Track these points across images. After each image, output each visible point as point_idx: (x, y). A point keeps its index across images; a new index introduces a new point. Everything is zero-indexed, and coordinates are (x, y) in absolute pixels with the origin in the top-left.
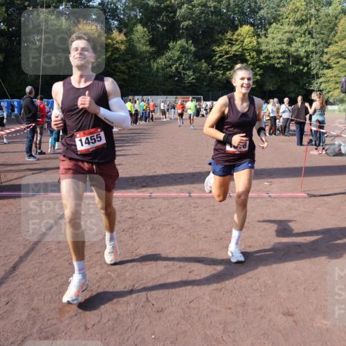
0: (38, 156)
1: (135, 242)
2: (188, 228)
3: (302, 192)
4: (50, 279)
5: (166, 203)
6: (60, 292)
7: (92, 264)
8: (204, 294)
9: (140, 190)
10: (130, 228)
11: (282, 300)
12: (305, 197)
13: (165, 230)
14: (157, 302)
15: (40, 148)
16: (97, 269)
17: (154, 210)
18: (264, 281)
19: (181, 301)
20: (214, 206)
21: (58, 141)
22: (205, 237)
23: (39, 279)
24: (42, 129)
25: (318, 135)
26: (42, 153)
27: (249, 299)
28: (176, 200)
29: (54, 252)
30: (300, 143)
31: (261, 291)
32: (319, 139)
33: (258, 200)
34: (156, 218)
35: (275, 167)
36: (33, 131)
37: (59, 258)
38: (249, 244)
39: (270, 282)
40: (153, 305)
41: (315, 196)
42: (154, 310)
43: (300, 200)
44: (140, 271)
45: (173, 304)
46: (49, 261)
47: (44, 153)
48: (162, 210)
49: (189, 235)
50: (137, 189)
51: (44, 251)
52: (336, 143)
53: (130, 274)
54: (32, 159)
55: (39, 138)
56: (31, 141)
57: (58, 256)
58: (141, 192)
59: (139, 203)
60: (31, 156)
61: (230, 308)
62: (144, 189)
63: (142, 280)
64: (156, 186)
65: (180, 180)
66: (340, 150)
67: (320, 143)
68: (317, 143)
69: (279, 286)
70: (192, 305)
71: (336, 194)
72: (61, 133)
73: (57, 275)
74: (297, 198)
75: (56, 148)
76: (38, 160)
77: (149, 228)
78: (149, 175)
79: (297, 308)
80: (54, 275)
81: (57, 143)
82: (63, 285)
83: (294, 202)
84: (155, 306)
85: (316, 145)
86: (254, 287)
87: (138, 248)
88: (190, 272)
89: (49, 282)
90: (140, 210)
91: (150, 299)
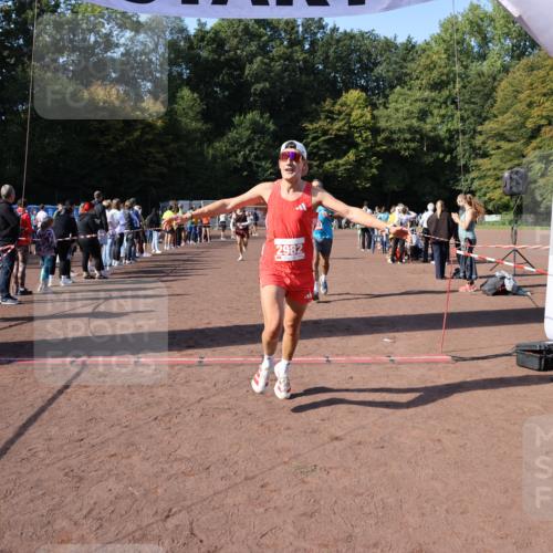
0: (19, 298)
1: (173, 437)
2: (259, 414)
3: (442, 353)
4: (32, 501)
5: (225, 373)
6: (49, 522)
7: (103, 475)
8: (285, 522)
9: (184, 353)
10: (168, 414)
11: (411, 530)
12: (448, 362)
13: (223, 417)
14: (208, 537)
15: (23, 285)
16: (111, 483)
17: (206, 384)
18: (382, 500)
19: (248, 535)
20: (302, 377)
21: (53, 273)
22: (288, 428)
23: (14, 502)
24: (26, 253)
25: (468, 263)
26: (26, 292)
27: (357, 530)
28: (242, 368)
29: (42, 455)
30: (441, 274)
31: (377, 517)
32: (468, 269)
33: (374, 368)
34: (208, 398)
35: (401, 313)
36: (12, 258)
37: (48, 465)
38: (358, 439)
39: (391, 500)
40: (201, 541)
41: (464, 359)
42: (203, 550)
43: (440, 365)
44: (182, 486)
45: (234, 539)
46: (32, 470)
47: (30, 293)
48: (219, 386)
49: (262, 425)
50: (180, 350)
51: (24, 453)
52: (497, 274)
53: (165, 490)
54: (9, 303)
55: (20, 269)
56: (9, 273)
57: (48, 461)
58: (186, 356)
59: (182, 374)
60: (8, 297)
61: (326, 546)
62: (190, 351)
63: (185, 500)
64: (209, 347)
65: (248, 336)
66: (504, 285)
67: (471, 274)
68: (468, 274)
69: (405, 506)
70: (264, 540)
71: (496, 356)
72: (58, 260)
73: (43, 494)
74: (436, 362)
75: (49, 285)
76: (20, 303)
77: (197, 414)
78: (200, 327)
79: (434, 543)
80: (40, 493)
81: (50, 276)
82: (54, 510)
83: (430, 369)
84: (205, 543)
85: (465, 277)
86: (366, 510)
87: (179, 447)
88: (262, 486)
89: (31, 505)
90: (182, 385)
91: (196, 532)
